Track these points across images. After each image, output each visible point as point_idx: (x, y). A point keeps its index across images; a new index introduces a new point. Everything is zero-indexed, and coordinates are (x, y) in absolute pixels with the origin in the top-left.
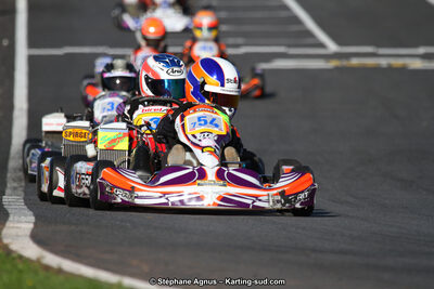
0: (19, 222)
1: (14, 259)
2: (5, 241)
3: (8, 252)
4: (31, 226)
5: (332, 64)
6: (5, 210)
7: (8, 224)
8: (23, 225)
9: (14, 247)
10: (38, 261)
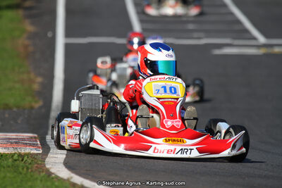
0: (56, 154)
1: (53, 178)
2: (48, 166)
3: (49, 174)
4: (64, 156)
5: (261, 51)
6: (48, 146)
7: (50, 155)
8: (59, 156)
9: (52, 170)
10: (68, 180)
